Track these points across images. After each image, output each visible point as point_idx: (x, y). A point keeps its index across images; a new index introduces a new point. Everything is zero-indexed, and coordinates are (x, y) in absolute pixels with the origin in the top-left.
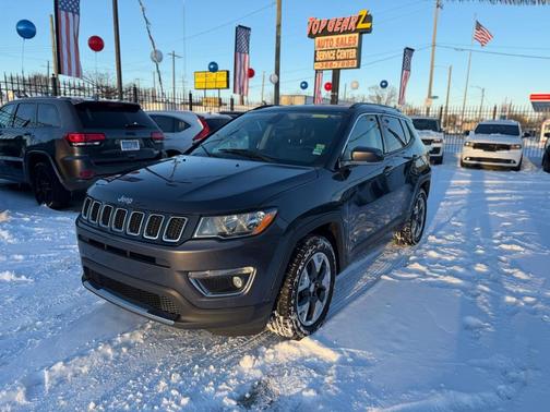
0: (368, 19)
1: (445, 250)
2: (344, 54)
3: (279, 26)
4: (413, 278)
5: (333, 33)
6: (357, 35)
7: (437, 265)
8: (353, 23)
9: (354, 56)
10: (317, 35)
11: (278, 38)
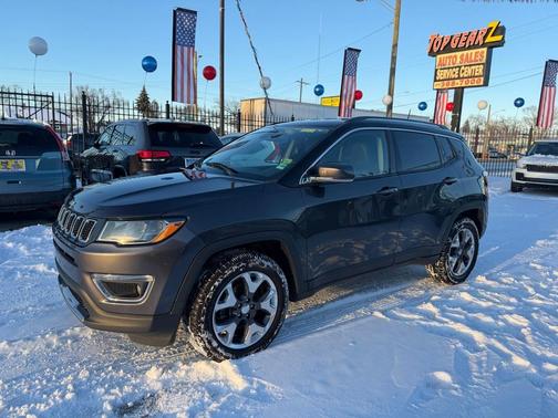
0: (500, 30)
1: (488, 294)
2: (469, 71)
3: (395, 46)
4: (413, 320)
5: (457, 49)
6: (485, 49)
7: (459, 309)
8: (480, 37)
9: (481, 72)
10: (439, 52)
11: (394, 59)
